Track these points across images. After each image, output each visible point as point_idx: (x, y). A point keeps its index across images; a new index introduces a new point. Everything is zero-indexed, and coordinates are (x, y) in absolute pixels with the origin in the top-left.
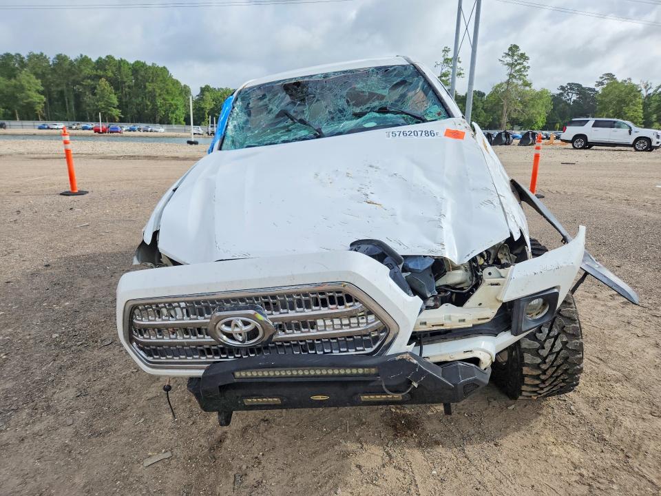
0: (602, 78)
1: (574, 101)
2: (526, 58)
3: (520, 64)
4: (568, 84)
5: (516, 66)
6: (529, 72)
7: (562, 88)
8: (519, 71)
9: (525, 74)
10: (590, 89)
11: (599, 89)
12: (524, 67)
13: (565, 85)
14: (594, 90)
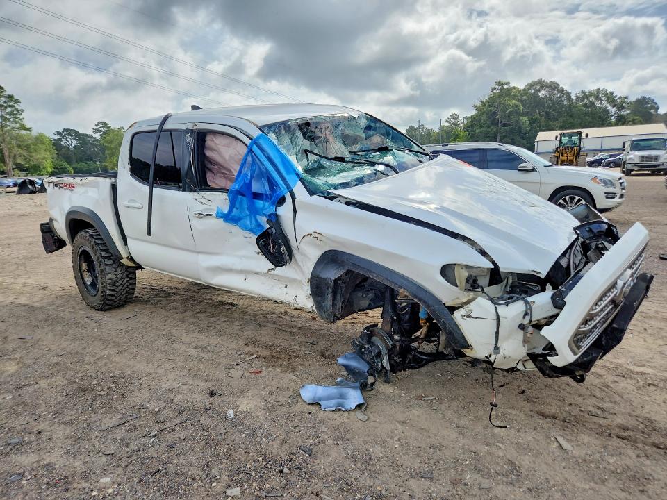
0: (98, 125)
1: (75, 147)
2: (17, 101)
3: (10, 106)
4: (64, 129)
5: (6, 108)
6: (24, 115)
7: (59, 133)
8: (12, 113)
9: (21, 117)
10: (87, 135)
11: (97, 136)
12: (17, 110)
13: (61, 131)
14: (91, 136)
